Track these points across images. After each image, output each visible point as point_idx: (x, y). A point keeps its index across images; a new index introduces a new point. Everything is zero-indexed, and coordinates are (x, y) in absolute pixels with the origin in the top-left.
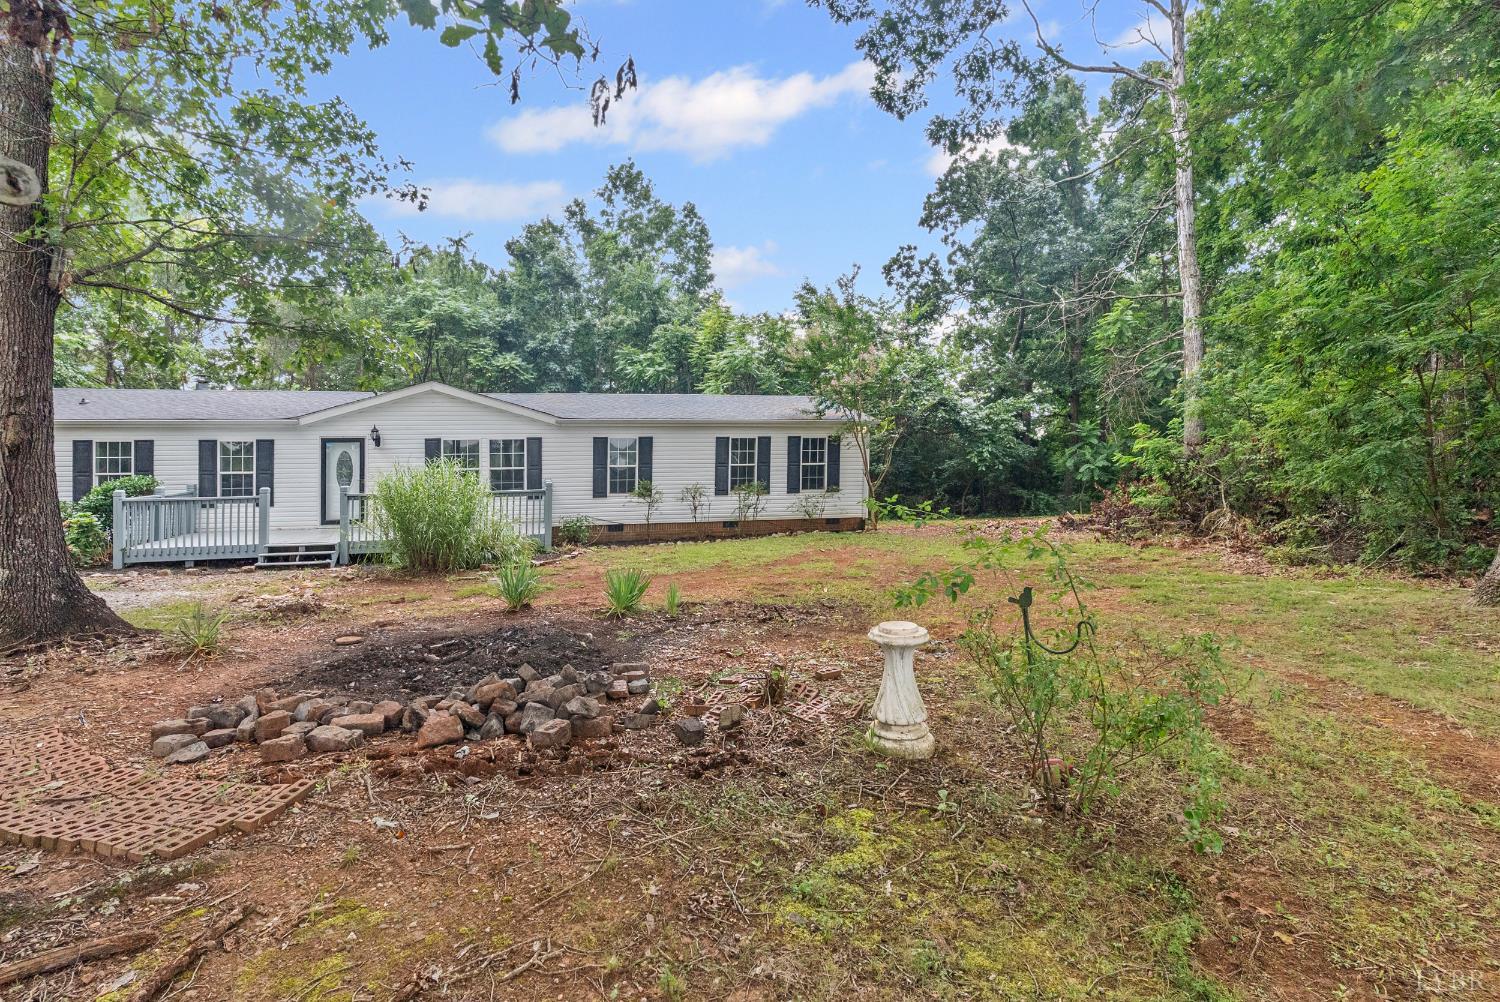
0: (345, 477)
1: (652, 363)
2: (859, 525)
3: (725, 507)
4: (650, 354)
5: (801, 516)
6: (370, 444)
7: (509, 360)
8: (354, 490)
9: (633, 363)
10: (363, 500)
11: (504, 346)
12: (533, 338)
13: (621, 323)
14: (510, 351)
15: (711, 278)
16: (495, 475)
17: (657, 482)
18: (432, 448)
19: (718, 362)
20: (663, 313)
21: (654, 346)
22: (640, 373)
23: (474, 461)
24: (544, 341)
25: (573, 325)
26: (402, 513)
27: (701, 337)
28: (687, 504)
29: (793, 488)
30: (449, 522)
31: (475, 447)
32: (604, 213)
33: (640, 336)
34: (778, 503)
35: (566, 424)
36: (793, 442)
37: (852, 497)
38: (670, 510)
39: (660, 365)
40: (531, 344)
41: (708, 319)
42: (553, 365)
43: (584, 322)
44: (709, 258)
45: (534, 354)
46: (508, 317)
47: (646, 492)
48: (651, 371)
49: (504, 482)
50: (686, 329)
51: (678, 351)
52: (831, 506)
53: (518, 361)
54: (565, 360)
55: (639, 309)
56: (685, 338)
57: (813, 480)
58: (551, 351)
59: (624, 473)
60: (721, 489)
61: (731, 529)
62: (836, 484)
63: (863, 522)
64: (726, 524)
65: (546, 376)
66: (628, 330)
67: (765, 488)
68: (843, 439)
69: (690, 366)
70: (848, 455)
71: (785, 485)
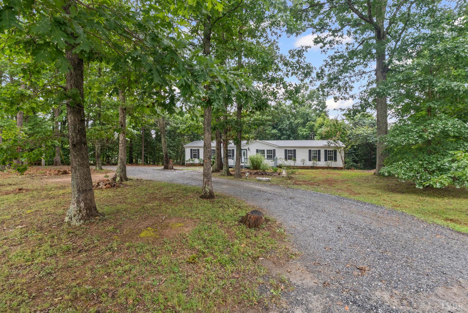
0: (244, 155)
1: (305, 131)
2: (341, 169)
3: (310, 164)
4: (305, 129)
5: (327, 166)
6: (248, 150)
7: (274, 131)
8: (246, 157)
9: (301, 131)
10: (247, 159)
11: (274, 128)
16: (268, 156)
17: (297, 159)
18: (257, 151)
20: (309, 119)
21: (307, 127)
22: (303, 134)
23: (264, 153)
24: (282, 126)
25: (288, 123)
26: (252, 161)
27: (316, 125)
28: (302, 163)
29: (326, 160)
30: (258, 162)
31: (264, 150)
33: (304, 125)
34: (322, 163)
35: (279, 147)
36: (326, 151)
37: (339, 163)
38: (299, 163)
39: (307, 132)
40: (280, 127)
41: (320, 120)
42: (284, 132)
43: (290, 121)
44: (326, 102)
45: (280, 130)
47: (295, 160)
48: (305, 133)
49: (269, 157)
50: (315, 123)
51: (311, 128)
52: (333, 164)
53: (277, 131)
54: (287, 130)
55: (303, 118)
56: (314, 125)
57: (331, 159)
58: (284, 129)
59: (290, 156)
60: (310, 160)
61: (312, 168)
62: (336, 160)
63: (342, 168)
64: (311, 167)
65: (283, 134)
66: (301, 123)
67: (319, 160)
68: (337, 150)
69: (314, 132)
70: (338, 154)
71: (324, 160)
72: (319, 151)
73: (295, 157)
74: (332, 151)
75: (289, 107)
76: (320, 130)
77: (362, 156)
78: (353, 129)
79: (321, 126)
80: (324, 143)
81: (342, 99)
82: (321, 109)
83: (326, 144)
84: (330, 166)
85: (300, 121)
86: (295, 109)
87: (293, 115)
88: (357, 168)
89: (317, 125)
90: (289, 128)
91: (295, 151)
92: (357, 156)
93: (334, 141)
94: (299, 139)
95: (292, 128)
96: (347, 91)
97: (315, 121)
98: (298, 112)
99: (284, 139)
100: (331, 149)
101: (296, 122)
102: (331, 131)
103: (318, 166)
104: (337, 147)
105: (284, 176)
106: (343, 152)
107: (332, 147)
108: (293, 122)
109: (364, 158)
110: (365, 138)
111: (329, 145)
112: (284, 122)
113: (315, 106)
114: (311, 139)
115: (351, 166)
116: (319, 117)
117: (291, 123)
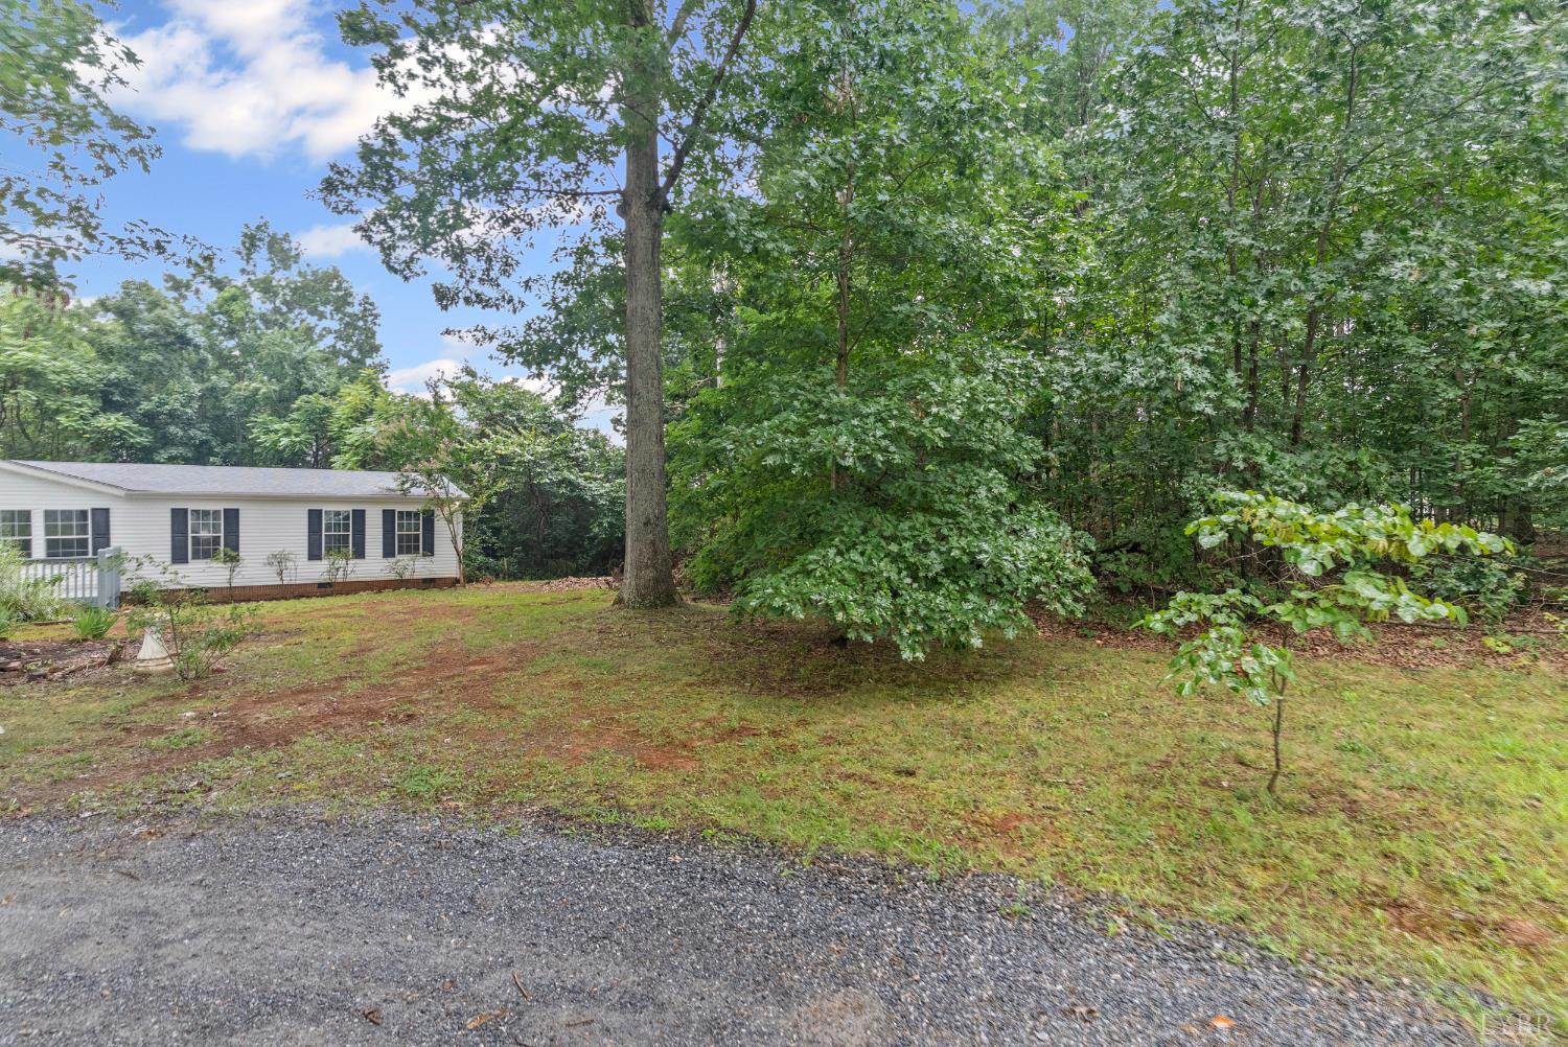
1: (288, 433)
2: (452, 583)
3: (318, 571)
4: (286, 425)
5: (393, 576)
7: (110, 421)
9: (267, 432)
11: (109, 405)
12: (147, 398)
13: (258, 389)
14: (118, 410)
15: (376, 349)
16: (51, 543)
17: (244, 552)
19: (354, 435)
20: (307, 384)
21: (295, 416)
22: (275, 443)
23: (26, 529)
24: (162, 404)
25: (196, 389)
27: (338, 413)
28: (273, 570)
29: (388, 552)
31: (25, 515)
32: (243, 271)
33: (280, 405)
34: (373, 565)
35: (136, 496)
36: (388, 516)
37: (445, 561)
38: (253, 570)
39: (297, 435)
40: (145, 406)
41: (354, 394)
42: (172, 429)
43: (208, 384)
44: (375, 328)
45: (149, 419)
46: (113, 376)
47: (233, 559)
48: (285, 441)
49: (62, 550)
50: (330, 403)
51: (318, 422)
52: (418, 566)
53: (127, 423)
54: (188, 424)
55: (279, 377)
56: (327, 410)
57: (409, 547)
58: (171, 414)
59: (207, 541)
60: (314, 555)
61: (325, 589)
62: (429, 550)
63: (457, 581)
64: (321, 585)
65: (166, 441)
66: (267, 398)
67: (360, 553)
68: (438, 512)
69: (331, 439)
70: (440, 526)
71: (380, 551)
72: (359, 516)
73: (233, 541)
74: (417, 515)
75: (200, 319)
76: (358, 430)
77: (513, 532)
78: (488, 437)
79: (361, 415)
80: (382, 481)
81: (467, 300)
82: (355, 354)
83: (394, 485)
84: (407, 576)
85: (265, 386)
86: (231, 333)
87: (225, 361)
88: (498, 575)
89: (341, 411)
90: (202, 414)
91: (232, 517)
92: (496, 531)
93: (429, 474)
94: (253, 464)
95: (217, 418)
96: (493, 274)
97: (334, 394)
98: (248, 350)
99: (172, 460)
100: (413, 508)
101: (244, 387)
102: (411, 431)
103: (352, 578)
104: (437, 498)
105: (152, 667)
106: (459, 518)
107: (417, 500)
108: (225, 391)
109: (521, 537)
110: (528, 469)
111: (405, 492)
112: (173, 385)
113: (329, 340)
114: (316, 465)
115: (479, 569)
116: (352, 381)
117: (212, 392)
